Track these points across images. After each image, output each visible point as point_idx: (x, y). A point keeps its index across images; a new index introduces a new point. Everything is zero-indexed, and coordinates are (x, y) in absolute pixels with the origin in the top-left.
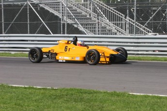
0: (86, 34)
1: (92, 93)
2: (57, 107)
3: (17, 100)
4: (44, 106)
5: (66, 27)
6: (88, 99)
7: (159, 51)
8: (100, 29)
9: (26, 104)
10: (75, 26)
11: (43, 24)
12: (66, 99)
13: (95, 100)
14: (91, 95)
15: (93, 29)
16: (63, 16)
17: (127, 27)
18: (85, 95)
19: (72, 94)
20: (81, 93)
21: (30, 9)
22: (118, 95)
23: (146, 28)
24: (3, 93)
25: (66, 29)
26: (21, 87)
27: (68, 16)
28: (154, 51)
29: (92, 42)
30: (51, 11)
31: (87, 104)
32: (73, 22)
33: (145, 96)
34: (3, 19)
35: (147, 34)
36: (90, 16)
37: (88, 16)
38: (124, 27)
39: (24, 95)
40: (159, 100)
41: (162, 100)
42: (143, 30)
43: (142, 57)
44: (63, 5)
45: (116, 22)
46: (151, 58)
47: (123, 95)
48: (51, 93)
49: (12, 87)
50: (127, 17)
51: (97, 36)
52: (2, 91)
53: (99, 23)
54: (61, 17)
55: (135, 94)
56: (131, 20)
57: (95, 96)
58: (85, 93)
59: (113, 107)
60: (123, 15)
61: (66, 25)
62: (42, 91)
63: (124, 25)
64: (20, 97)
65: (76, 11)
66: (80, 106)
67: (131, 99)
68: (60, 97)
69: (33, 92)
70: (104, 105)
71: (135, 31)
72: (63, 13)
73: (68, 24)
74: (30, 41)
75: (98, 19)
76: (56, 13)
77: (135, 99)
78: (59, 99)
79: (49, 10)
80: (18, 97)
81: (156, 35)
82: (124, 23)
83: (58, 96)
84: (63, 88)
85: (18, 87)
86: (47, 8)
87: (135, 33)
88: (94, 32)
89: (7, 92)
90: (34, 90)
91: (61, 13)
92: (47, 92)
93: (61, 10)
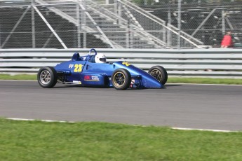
0: (112, 48)
1: (120, 128)
2: (74, 148)
3: (19, 138)
5: (85, 38)
6: (116, 136)
7: (213, 70)
9: (31, 144)
10: (98, 36)
11: (54, 35)
12: (85, 137)
13: (126, 138)
14: (120, 131)
15: (122, 41)
16: (80, 23)
17: (168, 38)
18: (111, 131)
19: (94, 130)
20: (107, 128)
21: (36, 14)
22: (157, 131)
23: (195, 39)
26: (25, 121)
27: (88, 23)
28: (206, 70)
30: (65, 16)
31: (115, 143)
32: (95, 32)
35: (195, 47)
36: (118, 22)
37: (115, 23)
38: (164, 38)
39: (29, 132)
40: (212, 137)
41: (217, 136)
42: (190, 42)
44: (80, 8)
47: (164, 130)
48: (65, 128)
49: (12, 122)
50: (169, 24)
51: (128, 50)
53: (129, 32)
54: (77, 24)
55: (180, 129)
56: (174, 27)
57: (126, 133)
58: (112, 128)
59: (151, 147)
60: (162, 21)
61: (85, 36)
62: (53, 126)
63: (164, 35)
64: (23, 134)
65: (98, 16)
66: (105, 146)
67: (175, 136)
68: (78, 133)
69: (40, 128)
71: (179, 43)
73: (88, 35)
74: (35, 57)
76: (71, 20)
77: (179, 136)
78: (76, 137)
79: (62, 15)
80: (20, 135)
81: (207, 48)
82: (164, 32)
83: (75, 132)
84: (81, 121)
85: (21, 121)
86: (58, 12)
87: (179, 46)
88: (123, 44)
89: (5, 128)
90: (42, 125)
91: (78, 20)
92: (60, 127)
93: (78, 15)
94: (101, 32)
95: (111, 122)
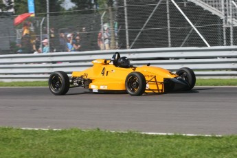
3: (155, 156)
5: (231, 33)
11: (194, 30)
16: (226, 15)
21: (172, 5)
24: (132, 146)
25: (232, 39)
26: (162, 136)
27: (235, 15)
30: (206, 7)
34: (126, 24)
39: (167, 149)
48: (212, 144)
49: (146, 136)
52: (131, 143)
54: (222, 17)
61: (231, 30)
62: (196, 141)
64: (161, 151)
68: (227, 150)
69: (181, 143)
72: (226, 10)
73: (235, 28)
74: (172, 58)
76: (214, 11)
78: (225, 154)
79: (203, 6)
80: (157, 152)
83: (224, 148)
85: (157, 136)
86: (199, 3)
89: (138, 145)
90: (183, 140)
91: (223, 11)
92: (205, 142)
93: (223, 6)
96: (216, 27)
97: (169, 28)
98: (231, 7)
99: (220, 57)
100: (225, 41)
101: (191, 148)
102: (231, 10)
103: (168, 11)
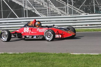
0: (40, 16)
1: (46, 55)
4: (15, 65)
5: (27, 12)
6: (43, 59)
7: (90, 25)
8: (50, 13)
9: (3, 65)
10: (33, 11)
11: (12, 11)
12: (29, 60)
13: (49, 60)
14: (46, 56)
15: (45, 13)
16: (25, 5)
17: (67, 10)
18: (41, 57)
19: (33, 57)
20: (39, 55)
21: (3, 2)
22: (63, 56)
23: (80, 10)
25: (27, 14)
27: (28, 5)
28: (86, 25)
29: (45, 21)
30: (17, 2)
31: (43, 62)
32: (32, 9)
33: (81, 55)
35: (81, 14)
36: (43, 4)
37: (41, 5)
38: (66, 10)
40: (90, 57)
41: (92, 57)
42: (78, 12)
43: (79, 30)
45: (60, 7)
46: (84, 30)
47: (67, 55)
48: (19, 56)
50: (68, 4)
51: (48, 17)
53: (49, 8)
54: (23, 6)
55: (75, 54)
56: (70, 5)
57: (48, 57)
58: (42, 55)
59: (61, 63)
60: (64, 2)
61: (27, 11)
62: (13, 56)
63: (66, 9)
65: (33, 1)
66: (38, 64)
67: (72, 57)
68: (25, 58)
69: (7, 57)
70: (54, 62)
71: (73, 13)
72: (24, 3)
73: (28, 10)
74: (4, 23)
75: (48, 6)
76: (20, 4)
77: (74, 58)
78: (24, 60)
79: (15, 2)
81: (87, 14)
82: (66, 8)
84: (27, 53)
87: (73, 14)
88: (46, 14)
90: (8, 55)
91: (24, 4)
92: (16, 56)
93: (23, 1)
94: (35, 9)
95: (41, 52)
96: (21, 10)
97: (2, 11)
98: (26, 2)
99: (23, 22)
100: (24, 16)
101: (11, 58)
102: (27, 3)
103: (1, 4)
